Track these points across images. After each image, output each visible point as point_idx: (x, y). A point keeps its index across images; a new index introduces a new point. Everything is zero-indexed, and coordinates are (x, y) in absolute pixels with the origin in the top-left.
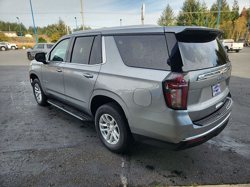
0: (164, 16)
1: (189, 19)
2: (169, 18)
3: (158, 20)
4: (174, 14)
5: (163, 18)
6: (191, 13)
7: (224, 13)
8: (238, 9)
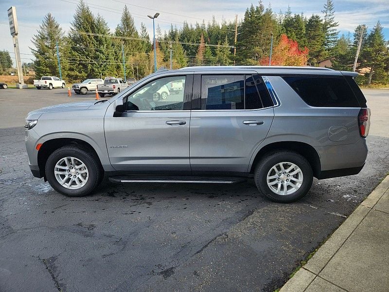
0: (46, 33)
1: (89, 43)
2: (56, 37)
3: (36, 38)
4: (62, 31)
5: (44, 36)
6: (91, 34)
7: (135, 41)
8: (148, 38)
